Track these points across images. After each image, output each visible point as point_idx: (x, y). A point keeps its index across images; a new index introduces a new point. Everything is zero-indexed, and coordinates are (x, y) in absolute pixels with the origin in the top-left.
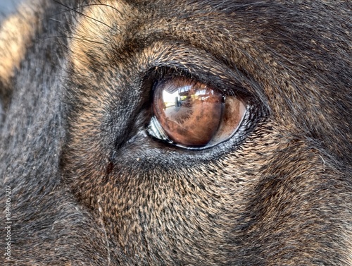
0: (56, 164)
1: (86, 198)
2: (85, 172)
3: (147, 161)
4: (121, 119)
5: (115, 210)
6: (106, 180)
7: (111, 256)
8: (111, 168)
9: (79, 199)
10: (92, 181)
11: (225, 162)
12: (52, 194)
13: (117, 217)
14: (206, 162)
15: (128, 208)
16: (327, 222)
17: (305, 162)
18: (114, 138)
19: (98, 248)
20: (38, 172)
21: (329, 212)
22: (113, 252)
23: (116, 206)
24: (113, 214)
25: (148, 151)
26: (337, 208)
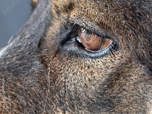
0: (37, 44)
1: (45, 62)
2: (47, 51)
3: (72, 51)
4: (64, 34)
5: (56, 70)
6: (55, 56)
7: (50, 89)
8: (58, 52)
9: (43, 62)
10: (49, 55)
11: (99, 60)
12: (34, 56)
13: (56, 73)
14: (92, 58)
15: (61, 70)
16: (141, 96)
17: (133, 69)
18: (61, 40)
19: (46, 84)
20: (30, 45)
21: (143, 92)
22: (51, 88)
23: (57, 68)
24: (55, 71)
25: (73, 47)
26: (146, 91)
